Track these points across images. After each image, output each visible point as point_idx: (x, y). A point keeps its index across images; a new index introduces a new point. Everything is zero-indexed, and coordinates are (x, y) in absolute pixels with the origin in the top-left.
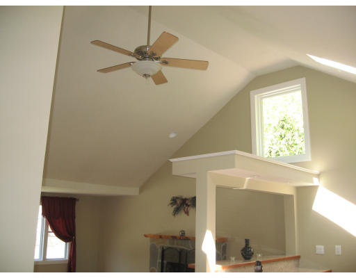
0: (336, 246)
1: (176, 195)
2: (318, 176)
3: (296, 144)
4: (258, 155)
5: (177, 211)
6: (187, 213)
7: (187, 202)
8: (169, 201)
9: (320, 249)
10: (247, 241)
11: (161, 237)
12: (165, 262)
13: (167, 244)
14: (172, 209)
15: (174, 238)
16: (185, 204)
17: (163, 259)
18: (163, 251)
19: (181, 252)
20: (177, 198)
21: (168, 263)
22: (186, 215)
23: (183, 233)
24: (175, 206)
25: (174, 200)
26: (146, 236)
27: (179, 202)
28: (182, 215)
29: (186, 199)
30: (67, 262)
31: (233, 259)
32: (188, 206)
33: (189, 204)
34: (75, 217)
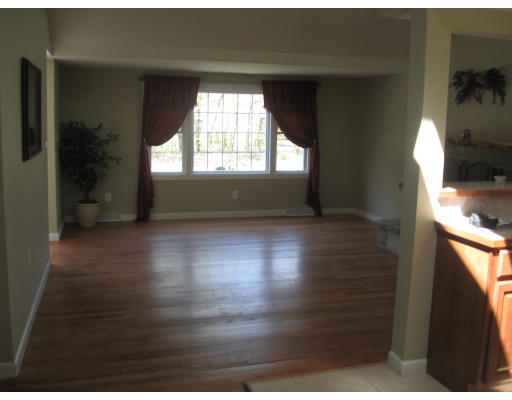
1: (462, 69)
5: (463, 97)
6: (479, 100)
7: (478, 78)
8: (451, 79)
14: (455, 94)
16: (475, 84)
22: (477, 103)
23: (467, 134)
24: (460, 89)
25: (459, 78)
28: (472, 103)
29: (477, 74)
32: (481, 86)
33: (481, 82)
34: (316, 111)
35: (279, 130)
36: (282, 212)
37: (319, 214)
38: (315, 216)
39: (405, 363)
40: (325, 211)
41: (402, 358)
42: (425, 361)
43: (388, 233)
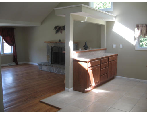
0: (121, 45)
1: (56, 25)
2: (116, 17)
3: (107, 5)
4: (91, 6)
5: (57, 32)
6: (61, 32)
7: (61, 28)
8: (54, 28)
9: (114, 46)
10: (86, 43)
11: (51, 42)
12: (53, 52)
13: (53, 45)
14: (55, 31)
15: (56, 42)
16: (60, 29)
17: (52, 51)
18: (52, 48)
19: (59, 48)
20: (57, 26)
21: (54, 53)
22: (61, 33)
23: (60, 40)
24: (56, 30)
25: (56, 27)
26: (45, 42)
27: (58, 28)
28: (59, 33)
29: (61, 27)
31: (80, 49)
32: (62, 30)
33: (62, 29)
34: (14, 36)
35: (4, 41)
37: (17, 64)
38: (16, 65)
39: (70, 89)
40: (18, 63)
41: (69, 88)
42: (73, 88)
43: (42, 66)
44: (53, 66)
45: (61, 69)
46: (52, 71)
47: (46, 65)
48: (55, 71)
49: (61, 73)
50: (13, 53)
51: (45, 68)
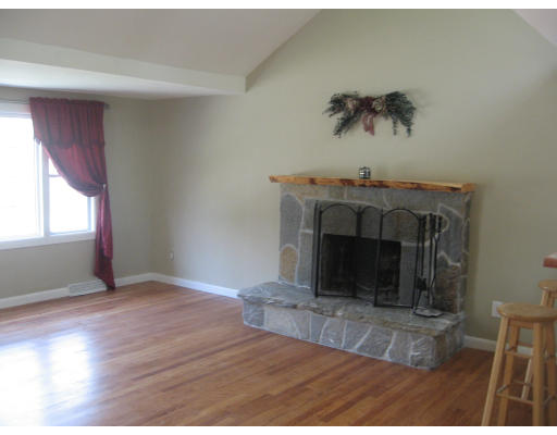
1: (340, 90)
5: (345, 125)
6: (370, 129)
8: (327, 104)
11: (312, 181)
12: (322, 234)
13: (325, 196)
16: (364, 111)
18: (321, 211)
19: (362, 213)
20: (346, 96)
22: (370, 136)
24: (340, 115)
25: (339, 102)
26: (273, 180)
27: (350, 105)
28: (358, 134)
29: (369, 100)
30: (94, 237)
32: (375, 114)
34: (103, 144)
36: (63, 292)
38: (108, 290)
43: (266, 308)
44: (339, 313)
45: (390, 334)
46: (331, 342)
47: (295, 307)
48: (351, 344)
49: (387, 357)
50: (93, 229)
51: (281, 322)
